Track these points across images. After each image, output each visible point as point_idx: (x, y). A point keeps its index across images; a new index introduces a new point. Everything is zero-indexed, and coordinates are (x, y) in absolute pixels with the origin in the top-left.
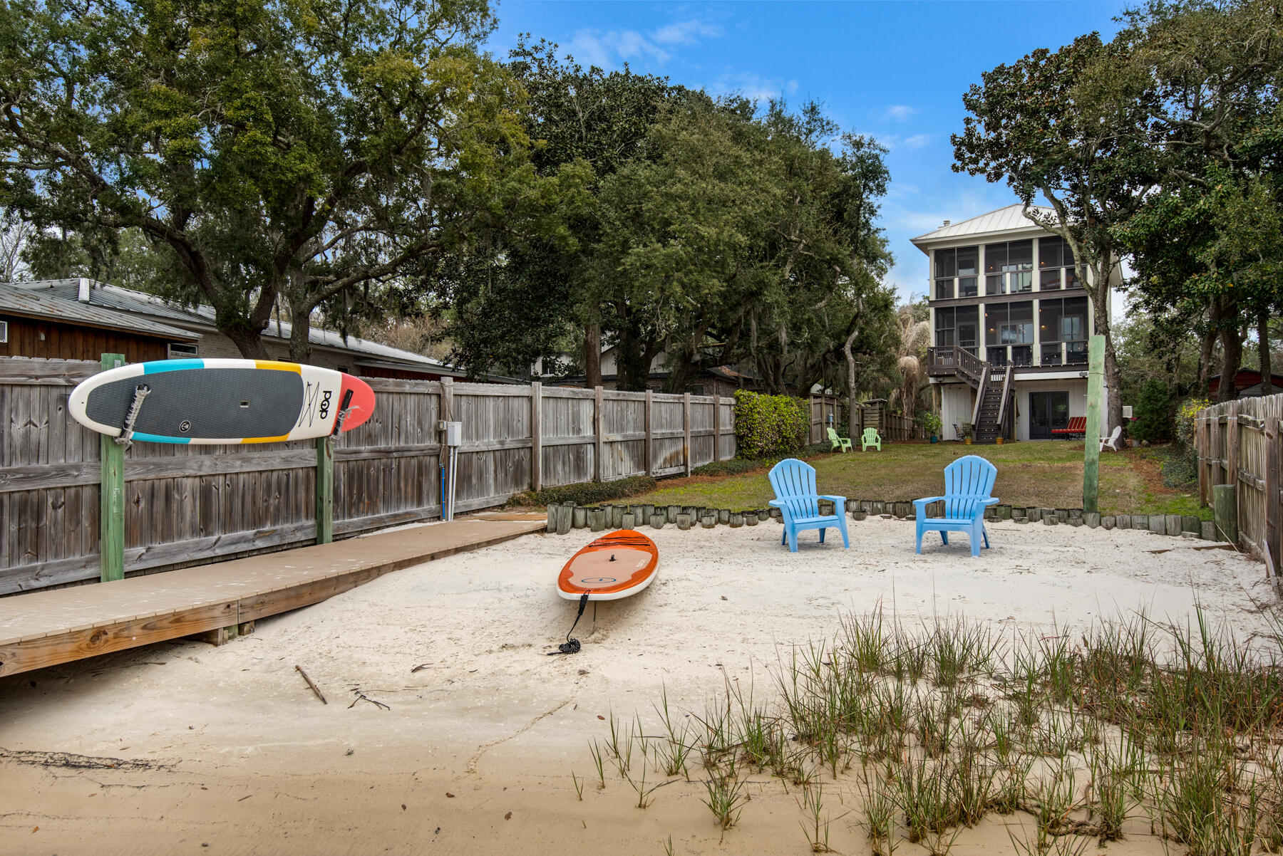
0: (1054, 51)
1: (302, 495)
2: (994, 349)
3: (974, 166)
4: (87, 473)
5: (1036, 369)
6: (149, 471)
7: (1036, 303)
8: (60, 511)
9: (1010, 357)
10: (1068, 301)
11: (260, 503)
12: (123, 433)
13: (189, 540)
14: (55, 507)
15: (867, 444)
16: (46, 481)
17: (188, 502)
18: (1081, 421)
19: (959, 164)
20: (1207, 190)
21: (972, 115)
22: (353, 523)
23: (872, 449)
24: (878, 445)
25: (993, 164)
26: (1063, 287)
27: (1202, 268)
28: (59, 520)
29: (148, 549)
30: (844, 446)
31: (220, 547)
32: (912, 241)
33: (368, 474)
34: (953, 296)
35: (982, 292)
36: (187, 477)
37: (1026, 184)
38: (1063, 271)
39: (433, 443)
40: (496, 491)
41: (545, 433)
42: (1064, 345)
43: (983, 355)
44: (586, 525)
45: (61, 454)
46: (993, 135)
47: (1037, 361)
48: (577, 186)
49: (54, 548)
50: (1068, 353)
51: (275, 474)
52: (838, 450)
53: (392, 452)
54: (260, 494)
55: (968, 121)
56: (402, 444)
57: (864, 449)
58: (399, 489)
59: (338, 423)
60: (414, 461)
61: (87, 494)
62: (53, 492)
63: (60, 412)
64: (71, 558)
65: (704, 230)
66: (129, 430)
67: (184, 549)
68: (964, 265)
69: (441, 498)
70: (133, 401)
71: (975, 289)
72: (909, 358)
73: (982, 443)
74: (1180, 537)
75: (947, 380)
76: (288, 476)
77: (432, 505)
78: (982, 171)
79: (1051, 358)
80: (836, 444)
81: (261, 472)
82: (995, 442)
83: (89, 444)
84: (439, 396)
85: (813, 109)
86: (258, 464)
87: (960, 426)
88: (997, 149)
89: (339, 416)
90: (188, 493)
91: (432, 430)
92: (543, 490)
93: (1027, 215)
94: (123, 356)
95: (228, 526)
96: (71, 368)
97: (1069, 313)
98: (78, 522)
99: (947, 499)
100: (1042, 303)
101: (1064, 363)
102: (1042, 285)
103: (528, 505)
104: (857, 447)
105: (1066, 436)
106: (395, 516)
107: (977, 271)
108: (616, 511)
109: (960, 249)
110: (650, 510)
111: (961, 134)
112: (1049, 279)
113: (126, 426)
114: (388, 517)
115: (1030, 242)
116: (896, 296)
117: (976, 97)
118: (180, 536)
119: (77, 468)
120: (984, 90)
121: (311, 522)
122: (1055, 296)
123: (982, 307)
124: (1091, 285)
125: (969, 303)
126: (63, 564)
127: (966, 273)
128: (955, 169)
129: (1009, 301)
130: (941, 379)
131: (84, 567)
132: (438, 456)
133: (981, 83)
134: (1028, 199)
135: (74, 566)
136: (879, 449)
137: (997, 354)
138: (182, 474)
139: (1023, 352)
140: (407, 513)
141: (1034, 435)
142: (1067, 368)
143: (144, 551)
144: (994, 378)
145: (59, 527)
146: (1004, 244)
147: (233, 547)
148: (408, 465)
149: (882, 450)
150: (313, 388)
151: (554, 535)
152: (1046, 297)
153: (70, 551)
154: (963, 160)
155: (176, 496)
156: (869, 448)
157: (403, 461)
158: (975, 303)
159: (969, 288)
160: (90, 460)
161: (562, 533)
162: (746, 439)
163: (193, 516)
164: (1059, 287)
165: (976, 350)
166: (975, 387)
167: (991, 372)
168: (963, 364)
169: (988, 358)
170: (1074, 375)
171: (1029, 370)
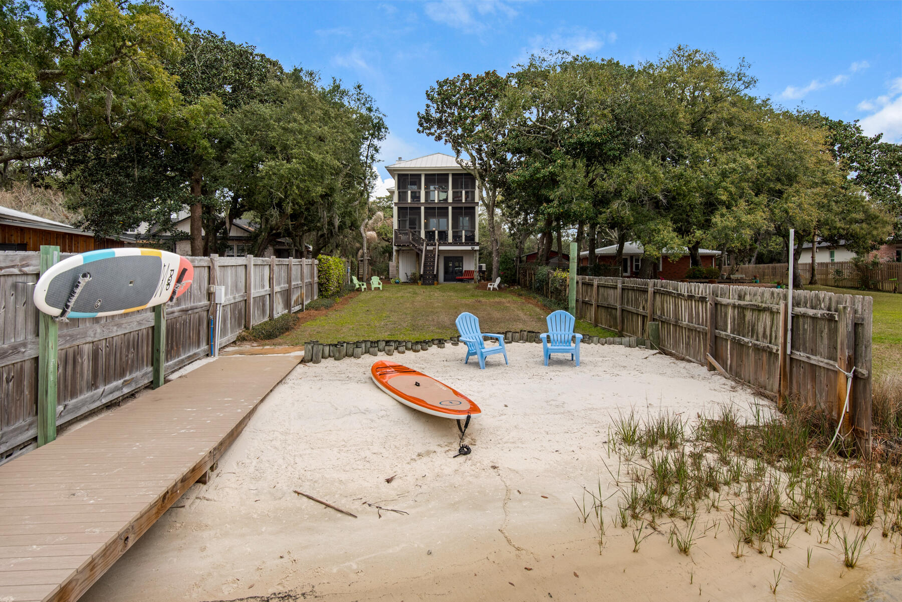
0: (474, 76)
1: (145, 348)
2: (428, 232)
3: (428, 131)
4: (31, 349)
5: (450, 244)
6: (67, 341)
7: (450, 208)
8: (11, 384)
9: (436, 237)
10: (466, 208)
11: (124, 359)
12: (63, 313)
13: (87, 395)
14: (8, 382)
15: (374, 286)
16: (5, 359)
17: (86, 363)
19: (421, 129)
20: (552, 161)
21: (429, 102)
22: (169, 366)
23: (377, 289)
24: (381, 286)
25: (439, 131)
26: (464, 201)
27: (549, 201)
28: (10, 393)
29: (65, 406)
30: (363, 287)
31: (105, 396)
32: (386, 168)
33: (176, 328)
34: (407, 201)
35: (423, 200)
36: (86, 343)
37: (457, 143)
38: (464, 192)
39: (205, 302)
40: (232, 333)
41: (255, 288)
42: (464, 232)
43: (423, 235)
44: (330, 356)
45: (12, 335)
46: (438, 115)
47: (450, 239)
48: (214, 113)
49: (6, 417)
50: (466, 236)
51: (132, 334)
52: (359, 290)
53: (188, 311)
54: (124, 350)
55: (428, 106)
56: (192, 304)
57: (373, 289)
58: (190, 337)
59: (174, 292)
60: (197, 316)
61: (28, 366)
62: (7, 368)
63: (12, 298)
64: (17, 425)
65: (313, 155)
66: (69, 310)
67: (84, 403)
68: (413, 183)
69: (210, 340)
70: (77, 286)
71: (419, 198)
72: (371, 232)
74: (637, 348)
75: (404, 248)
76: (138, 334)
77: (204, 347)
78: (432, 134)
79: (457, 237)
80: (357, 286)
81: (125, 334)
82: (433, 284)
83: (29, 324)
84: (209, 267)
85: (359, 87)
86: (126, 328)
87: (409, 274)
88: (440, 123)
89: (176, 287)
90: (86, 357)
91: (205, 292)
92: (253, 329)
93: (458, 162)
94: (58, 247)
95: (107, 381)
96: (23, 259)
97: (466, 215)
98: (22, 392)
99: (550, 333)
100: (453, 208)
101: (463, 241)
102: (453, 199)
103: (250, 340)
104: (369, 288)
105: (463, 281)
106: (189, 357)
107: (420, 188)
108: (349, 346)
109: (411, 175)
110: (369, 344)
111: (423, 113)
112: (457, 196)
113: (67, 306)
114: (186, 358)
115: (448, 175)
117: (432, 93)
118: (81, 392)
119: (24, 345)
120: (437, 90)
121: (150, 369)
122: (459, 205)
123: (423, 208)
125: (416, 206)
126: (15, 430)
127: (415, 188)
128: (418, 131)
129: (436, 206)
131: (28, 430)
132: (208, 311)
133: (436, 87)
134: (458, 152)
135: (21, 431)
136: (381, 289)
137: (430, 235)
138: (84, 342)
139: (443, 235)
140: (195, 354)
141: (446, 280)
142: (466, 244)
143: (62, 409)
144: (429, 248)
145: (10, 398)
146: (434, 175)
147: (111, 395)
148: (194, 318)
149: (383, 290)
150: (166, 267)
151: (311, 364)
152: (456, 205)
153: (17, 418)
154: (423, 127)
155: (80, 360)
157: (192, 316)
158: (419, 206)
159: (415, 196)
160: (31, 337)
161: (317, 362)
162: (325, 285)
163: (88, 375)
164: (461, 200)
165: (420, 232)
166: (420, 252)
167: (427, 245)
168: (413, 240)
169: (426, 237)
170: (469, 248)
171: (446, 245)
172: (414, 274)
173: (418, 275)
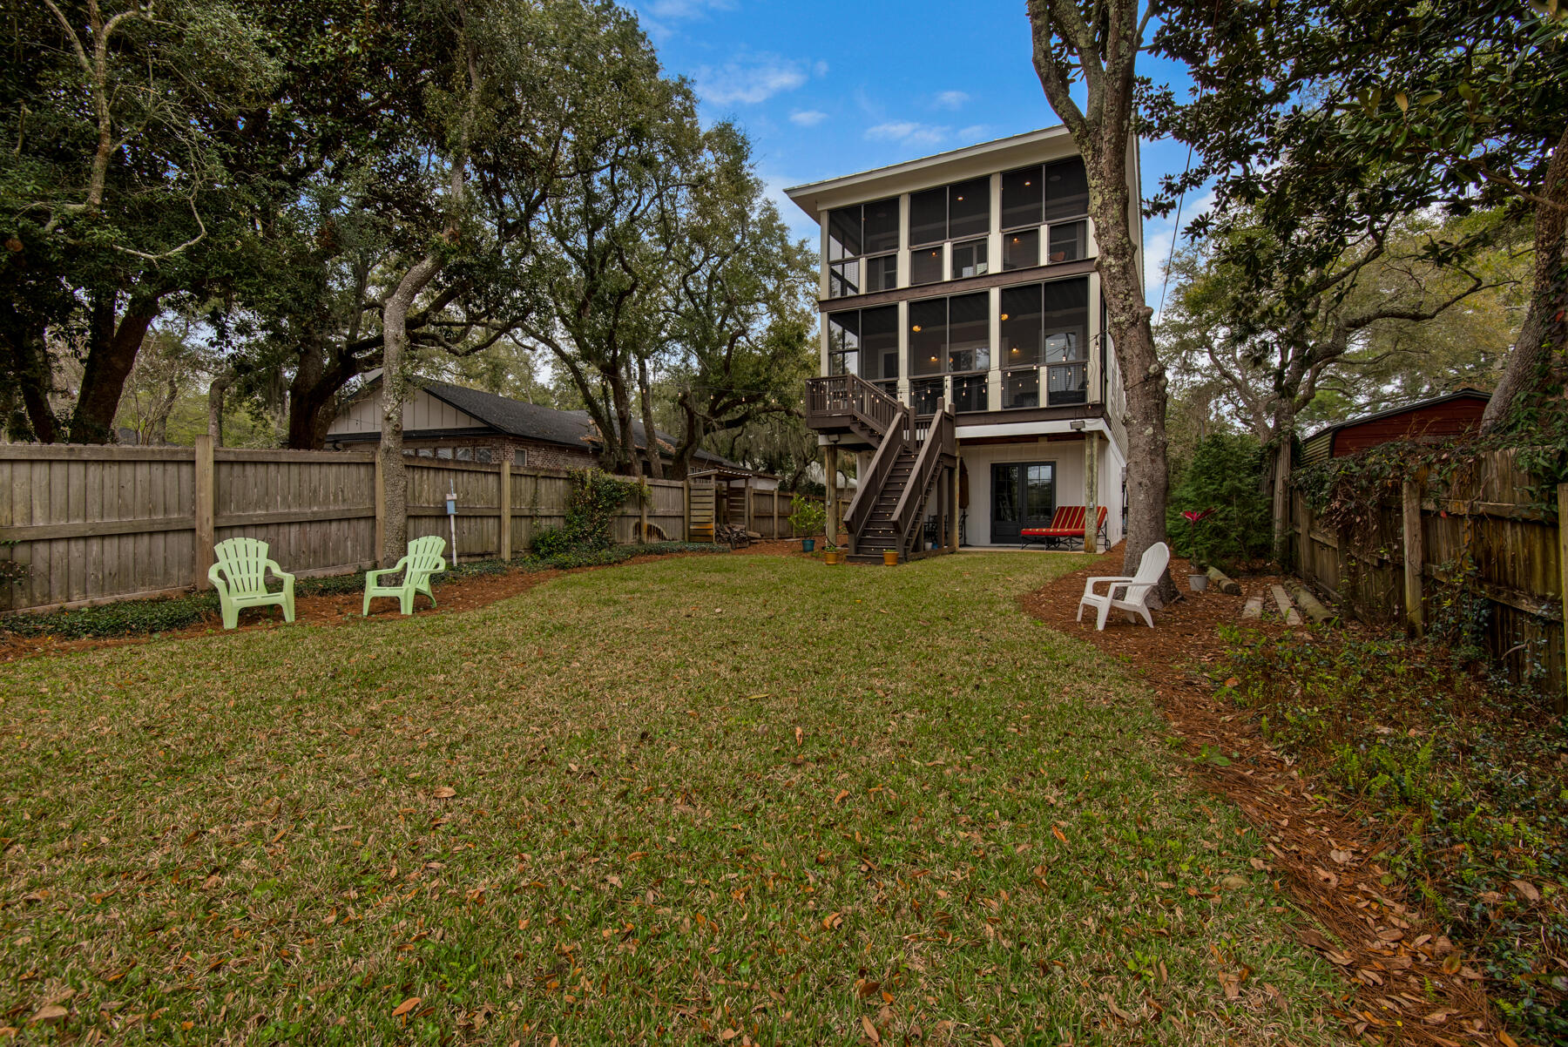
2: (923, 381)
5: (996, 417)
7: (994, 296)
9: (948, 397)
10: (1054, 285)
18: (1076, 513)
26: (1044, 261)
32: (786, 191)
34: (857, 290)
35: (903, 280)
38: (1044, 231)
42: (1043, 374)
43: (904, 394)
47: (995, 404)
50: (1050, 387)
71: (892, 275)
73: (864, 560)
75: (845, 440)
79: (1021, 400)
100: (1005, 294)
101: (1043, 403)
102: (1005, 261)
105: (1051, 541)
107: (897, 244)
109: (869, 206)
115: (986, 182)
122: (1028, 280)
123: (903, 307)
124: (1084, 113)
125: (881, 301)
129: (949, 298)
130: (835, 437)
139: (971, 389)
141: (997, 537)
142: (1049, 411)
146: (941, 190)
152: (1013, 282)
158: (892, 301)
164: (1037, 261)
165: (894, 386)
170: (1063, 426)
171: (983, 419)
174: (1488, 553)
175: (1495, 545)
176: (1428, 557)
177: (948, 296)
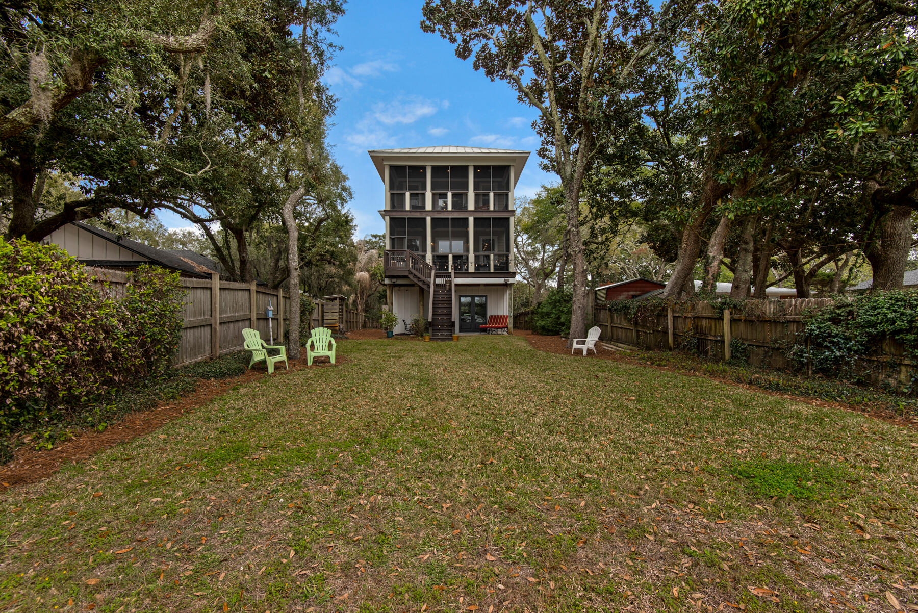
2: (438, 255)
5: (471, 275)
7: (471, 220)
9: (451, 264)
10: (496, 220)
15: (314, 354)
23: (321, 361)
24: (332, 354)
26: (492, 207)
30: (273, 360)
32: (369, 152)
34: (405, 208)
35: (428, 207)
38: (492, 195)
42: (492, 257)
43: (429, 261)
47: (472, 269)
50: (495, 263)
57: (310, 363)
72: (363, 273)
73: (437, 339)
75: (400, 282)
79: (481, 270)
80: (258, 357)
87: (408, 322)
100: (476, 220)
101: (492, 270)
102: (476, 205)
104: (297, 359)
105: (487, 331)
109: (410, 167)
112: (481, 201)
115: (467, 168)
116: (354, 224)
122: (485, 215)
123: (429, 219)
125: (417, 215)
130: (394, 280)
136: (333, 361)
137: (441, 260)
139: (460, 261)
141: (462, 329)
142: (494, 275)
144: (439, 281)
152: (479, 215)
156: (317, 360)
158: (423, 216)
164: (489, 207)
165: (424, 257)
166: (425, 287)
167: (437, 276)
168: (413, 267)
169: (434, 262)
170: (501, 281)
171: (466, 275)
172: (416, 321)
173: (422, 323)
174: (697, 327)
175: (699, 324)
176: (674, 329)
177: (450, 217)
